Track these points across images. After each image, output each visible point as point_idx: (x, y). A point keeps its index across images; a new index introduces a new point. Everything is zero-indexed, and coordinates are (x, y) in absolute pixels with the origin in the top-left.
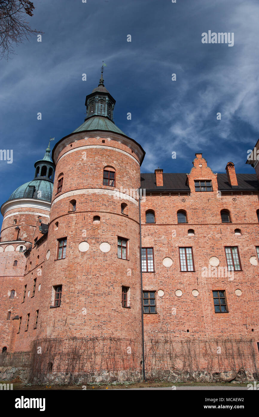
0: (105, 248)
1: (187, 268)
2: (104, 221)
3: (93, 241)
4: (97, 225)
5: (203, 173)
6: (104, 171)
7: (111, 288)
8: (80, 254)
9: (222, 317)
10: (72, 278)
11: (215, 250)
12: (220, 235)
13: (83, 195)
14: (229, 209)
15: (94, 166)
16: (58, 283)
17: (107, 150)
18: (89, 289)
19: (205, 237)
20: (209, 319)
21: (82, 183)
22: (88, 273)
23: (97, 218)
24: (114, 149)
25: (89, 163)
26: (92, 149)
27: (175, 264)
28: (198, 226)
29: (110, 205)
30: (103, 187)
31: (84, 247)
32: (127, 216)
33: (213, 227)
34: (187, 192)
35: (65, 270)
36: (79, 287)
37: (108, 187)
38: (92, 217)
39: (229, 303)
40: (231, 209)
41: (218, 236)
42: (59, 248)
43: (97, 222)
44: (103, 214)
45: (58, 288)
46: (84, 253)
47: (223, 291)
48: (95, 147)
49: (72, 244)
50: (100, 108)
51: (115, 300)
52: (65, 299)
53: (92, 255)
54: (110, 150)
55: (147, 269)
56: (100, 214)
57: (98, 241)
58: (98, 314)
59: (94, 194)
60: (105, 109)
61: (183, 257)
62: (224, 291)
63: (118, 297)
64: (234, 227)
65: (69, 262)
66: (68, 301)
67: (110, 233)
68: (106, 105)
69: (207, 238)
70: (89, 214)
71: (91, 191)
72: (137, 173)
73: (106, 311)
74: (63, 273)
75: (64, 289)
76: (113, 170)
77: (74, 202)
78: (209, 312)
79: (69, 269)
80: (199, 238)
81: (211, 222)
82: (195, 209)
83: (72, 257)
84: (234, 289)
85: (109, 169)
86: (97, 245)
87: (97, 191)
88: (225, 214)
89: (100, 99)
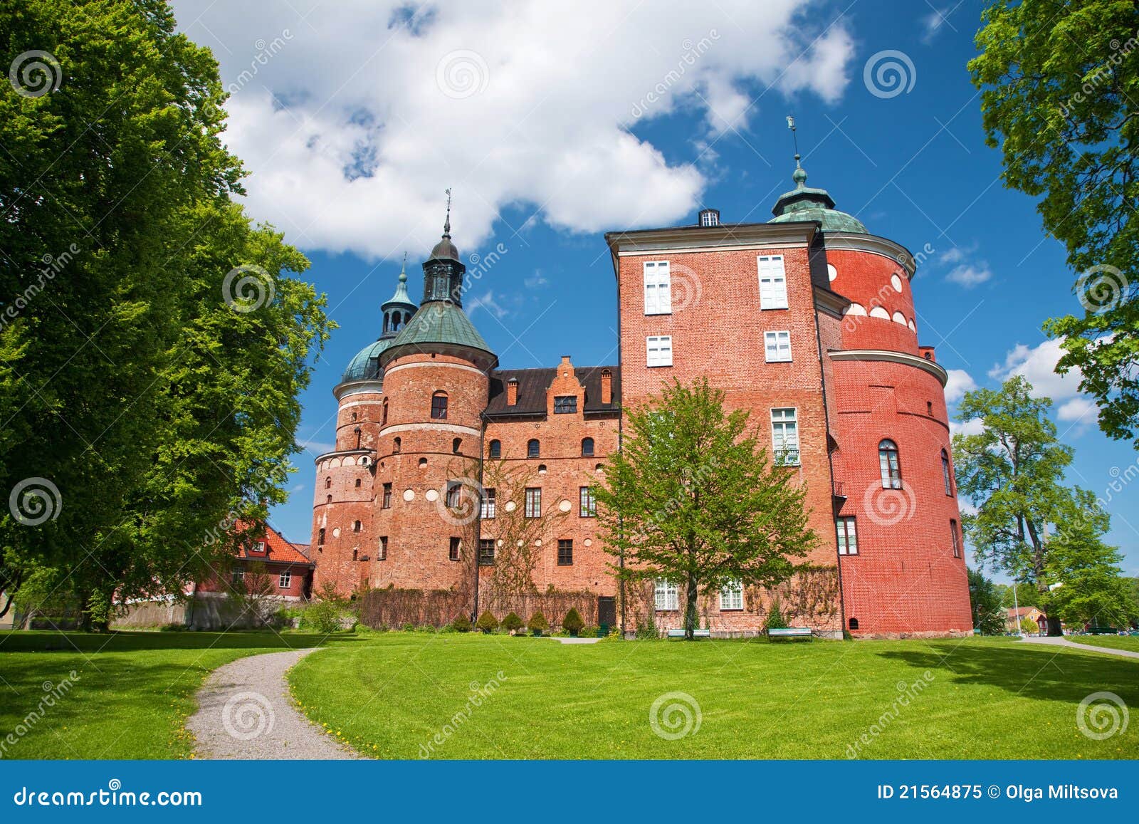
0: (432, 496)
1: (533, 514)
2: (431, 464)
3: (419, 489)
4: (423, 470)
5: (568, 386)
6: (433, 397)
7: (437, 540)
8: (404, 504)
9: (565, 569)
10: (396, 529)
11: (569, 491)
12: (576, 472)
13: (407, 432)
14: (593, 437)
15: (421, 392)
16: (384, 535)
17: (436, 368)
18: (414, 541)
19: (558, 475)
20: (550, 573)
21: (408, 416)
22: (412, 525)
23: (423, 460)
24: (447, 365)
25: (416, 388)
26: (419, 368)
27: (518, 508)
28: (552, 461)
29: (439, 443)
30: (432, 420)
31: (409, 495)
32: (460, 454)
33: (570, 461)
34: (542, 417)
35: (389, 521)
36: (403, 540)
37: (436, 420)
38: (418, 459)
39: (574, 554)
40: (596, 438)
41: (574, 473)
42: (385, 494)
43: (423, 465)
44: (430, 455)
45: (384, 539)
46: (409, 502)
47: (570, 542)
48: (422, 364)
49: (398, 492)
50: (439, 285)
51: (441, 553)
52: (390, 552)
53: (417, 505)
54: (442, 367)
55: (487, 515)
56: (426, 456)
57: (425, 489)
58: (422, 567)
59: (421, 431)
60: (446, 287)
61: (530, 500)
62: (572, 540)
63: (445, 549)
64: (596, 462)
65: (394, 512)
66: (393, 554)
67: (438, 479)
68: (449, 279)
69: (560, 476)
70: (415, 456)
71: (418, 427)
72: (481, 390)
73: (431, 564)
74: (388, 524)
75: (390, 541)
76: (445, 395)
77: (398, 440)
78: (551, 564)
79: (395, 519)
80: (551, 476)
81: (568, 456)
82: (551, 438)
83: (397, 507)
84: (583, 538)
85: (440, 395)
86: (422, 493)
87: (423, 426)
88: (587, 444)
89: (439, 269)
